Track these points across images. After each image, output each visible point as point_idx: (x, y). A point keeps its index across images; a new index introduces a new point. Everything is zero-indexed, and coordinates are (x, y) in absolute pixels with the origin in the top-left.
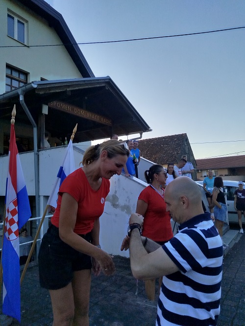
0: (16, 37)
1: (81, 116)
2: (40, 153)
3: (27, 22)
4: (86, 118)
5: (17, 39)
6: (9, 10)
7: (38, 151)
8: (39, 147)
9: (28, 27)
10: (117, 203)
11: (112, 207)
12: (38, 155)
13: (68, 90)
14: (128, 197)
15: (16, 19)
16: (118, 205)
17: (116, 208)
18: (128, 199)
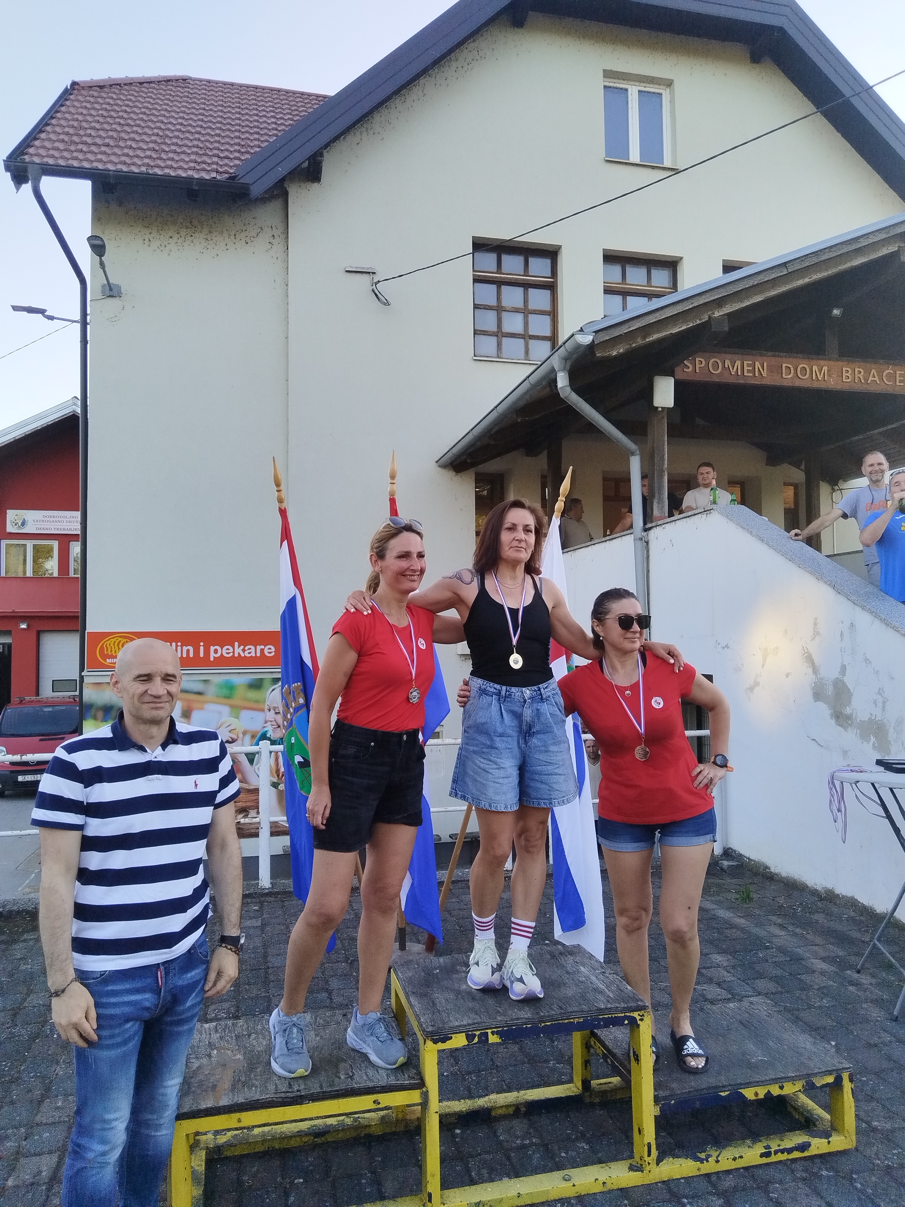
0: (635, 156)
1: (816, 385)
2: (654, 534)
3: (669, 84)
4: (839, 387)
5: (637, 160)
6: (608, 74)
7: (646, 530)
8: (647, 516)
9: (672, 101)
10: (848, 711)
11: (833, 721)
12: (647, 543)
13: (717, 314)
14: (880, 692)
15: (633, 91)
16: (849, 717)
17: (845, 729)
18: (880, 699)
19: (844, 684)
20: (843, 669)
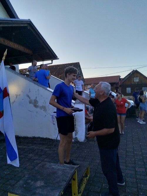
4: (14, 48)
11: (34, 107)
14: (44, 101)
16: (38, 106)
19: (36, 100)
20: (36, 98)
